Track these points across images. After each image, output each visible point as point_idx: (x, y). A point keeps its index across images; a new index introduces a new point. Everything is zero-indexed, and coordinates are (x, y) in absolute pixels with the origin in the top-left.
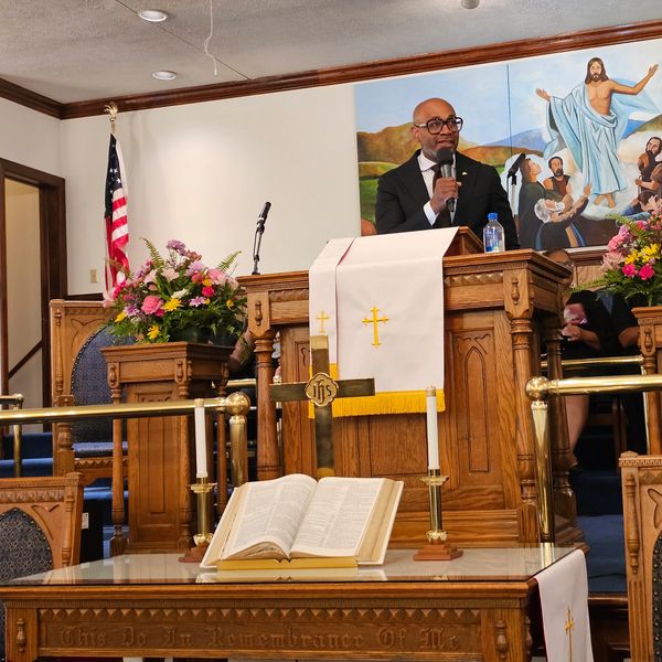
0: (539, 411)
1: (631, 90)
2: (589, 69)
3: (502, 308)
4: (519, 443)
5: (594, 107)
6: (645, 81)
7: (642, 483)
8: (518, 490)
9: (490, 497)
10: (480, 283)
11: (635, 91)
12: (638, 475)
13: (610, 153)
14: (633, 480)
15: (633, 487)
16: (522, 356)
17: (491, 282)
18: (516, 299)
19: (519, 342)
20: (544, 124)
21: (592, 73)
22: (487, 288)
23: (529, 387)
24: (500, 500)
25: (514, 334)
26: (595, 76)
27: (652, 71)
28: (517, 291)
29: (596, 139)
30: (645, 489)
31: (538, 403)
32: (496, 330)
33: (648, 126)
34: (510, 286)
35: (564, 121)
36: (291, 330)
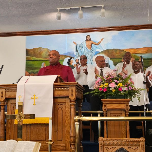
0: (77, 125)
1: (97, 44)
2: (87, 38)
3: (68, 97)
4: (71, 133)
5: (87, 47)
6: (100, 42)
7: (104, 145)
8: (70, 146)
9: (62, 147)
10: (63, 90)
11: (98, 44)
12: (103, 143)
13: (91, 59)
14: (102, 144)
15: (102, 146)
16: (73, 110)
17: (66, 90)
18: (72, 95)
19: (72, 106)
20: (75, 50)
21: (87, 39)
22: (65, 92)
23: (75, 118)
24: (65, 148)
25: (71, 104)
26: (88, 40)
27: (102, 39)
28: (73, 93)
29: (88, 55)
30: (105, 147)
31: (77, 123)
32: (66, 103)
33: (100, 53)
34: (71, 92)
35: (80, 50)
36: (10, 100)
